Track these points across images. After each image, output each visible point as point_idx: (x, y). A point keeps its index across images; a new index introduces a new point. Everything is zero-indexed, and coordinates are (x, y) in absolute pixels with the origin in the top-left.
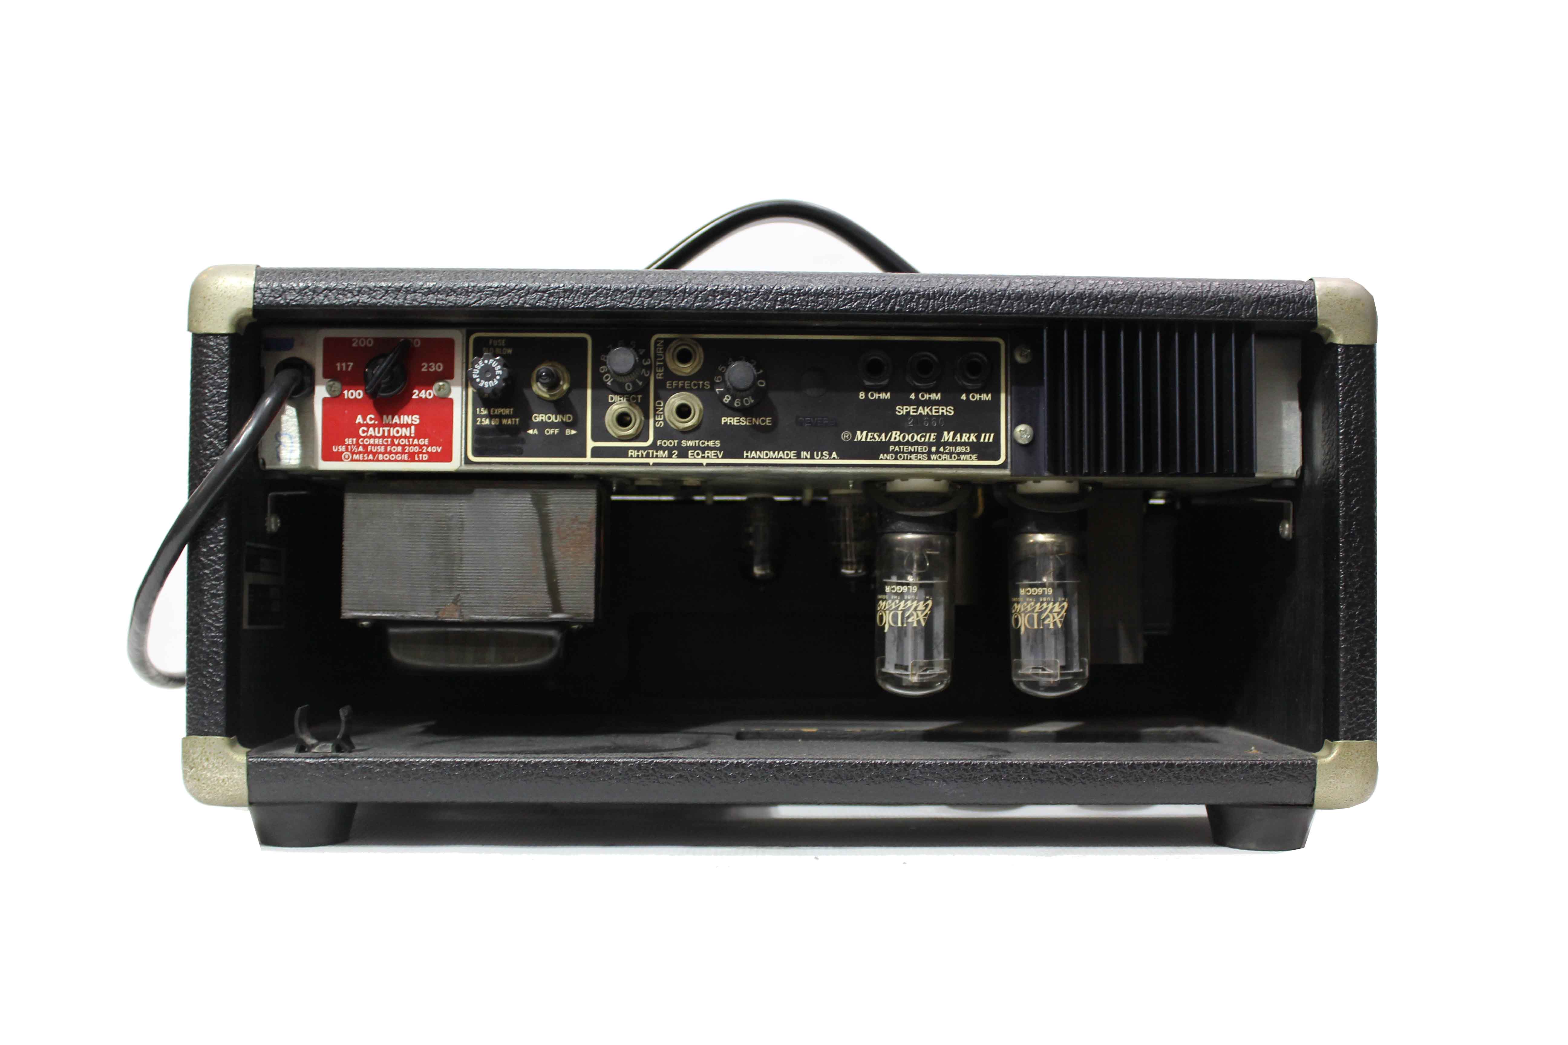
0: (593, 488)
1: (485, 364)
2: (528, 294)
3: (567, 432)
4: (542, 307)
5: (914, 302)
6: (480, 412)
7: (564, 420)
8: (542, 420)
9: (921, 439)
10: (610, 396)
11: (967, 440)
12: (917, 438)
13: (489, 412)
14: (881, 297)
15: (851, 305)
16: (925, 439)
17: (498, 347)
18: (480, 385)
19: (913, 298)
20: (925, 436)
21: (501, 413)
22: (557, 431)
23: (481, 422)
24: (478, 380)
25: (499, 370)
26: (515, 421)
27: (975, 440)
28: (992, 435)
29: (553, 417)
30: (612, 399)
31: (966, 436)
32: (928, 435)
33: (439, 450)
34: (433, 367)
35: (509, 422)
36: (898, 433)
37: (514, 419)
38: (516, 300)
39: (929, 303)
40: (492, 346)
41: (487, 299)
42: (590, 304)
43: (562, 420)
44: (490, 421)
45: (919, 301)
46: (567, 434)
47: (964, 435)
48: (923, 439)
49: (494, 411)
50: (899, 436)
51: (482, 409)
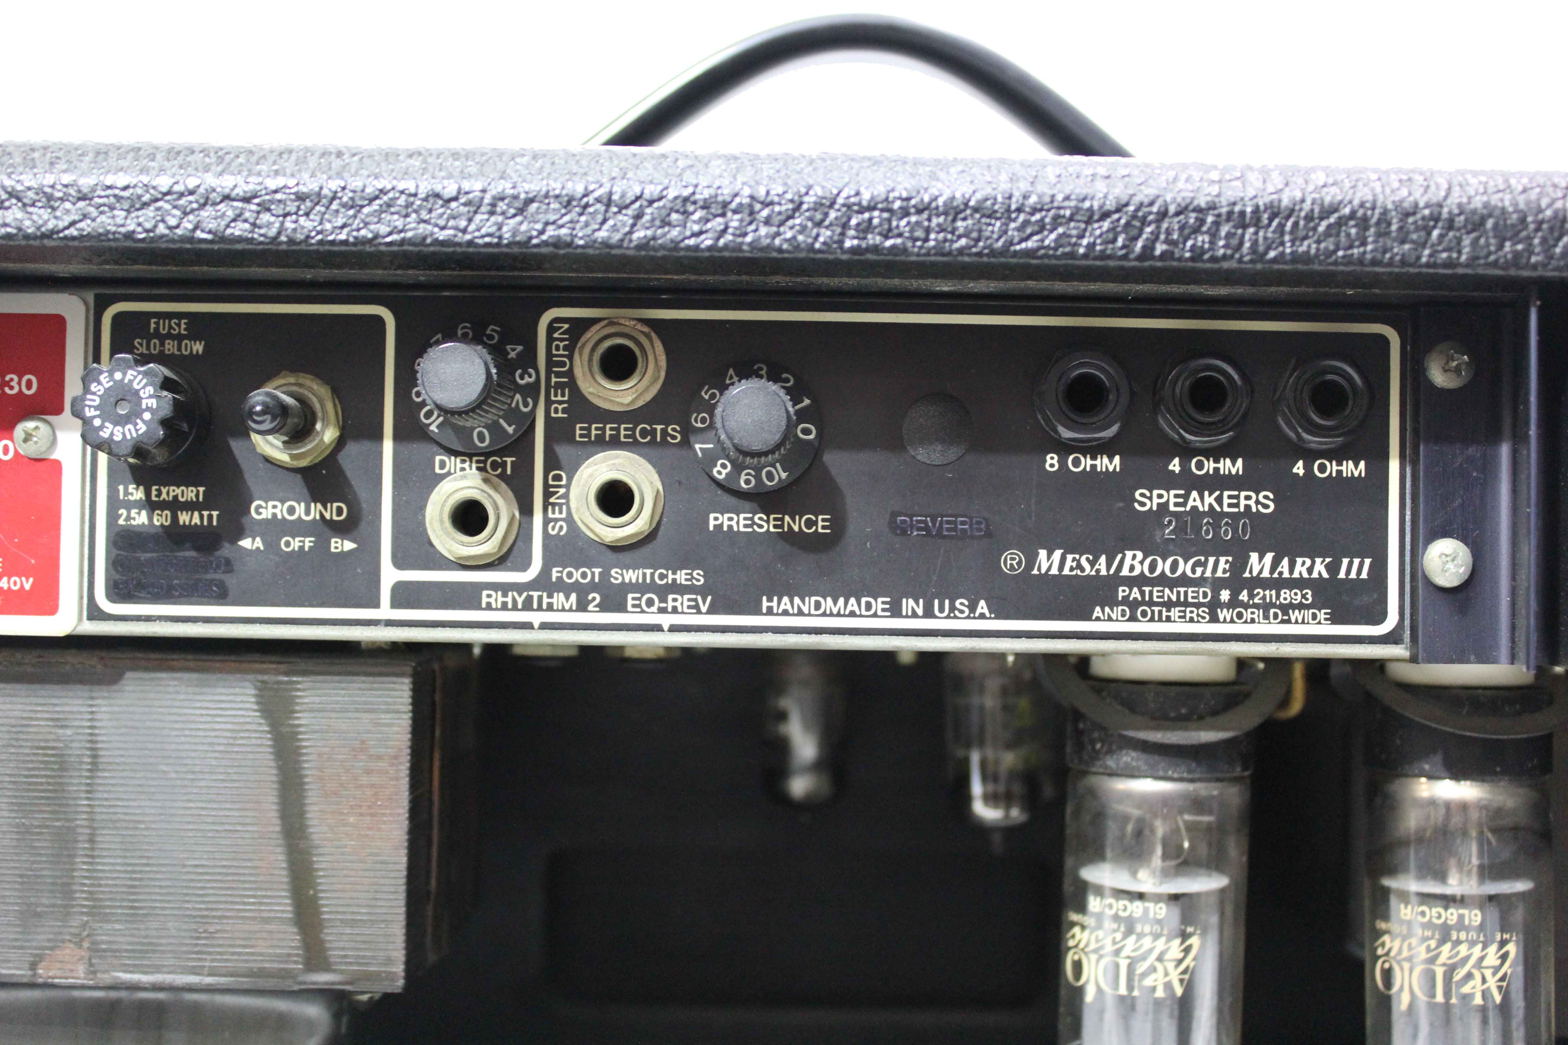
0: (402, 675)
1: (115, 382)
2: (205, 205)
3: (333, 545)
4: (240, 240)
5: (1206, 233)
6: (126, 493)
7: (327, 516)
8: (274, 515)
9: (1194, 572)
10: (438, 458)
11: (1305, 575)
12: (1185, 567)
13: (148, 493)
14: (1119, 220)
15: (1042, 241)
16: (1203, 572)
17: (169, 336)
18: (101, 433)
19: (1202, 222)
20: (1204, 565)
21: (176, 497)
22: (308, 543)
23: (128, 518)
24: (97, 422)
25: (150, 397)
26: (210, 517)
27: (1325, 575)
28: (1368, 561)
29: (300, 509)
30: (443, 465)
31: (1304, 563)
32: (1212, 560)
33: (27, 587)
34: (14, 384)
35: (196, 520)
36: (1140, 555)
37: (205, 513)
39: (1243, 235)
40: (157, 334)
42: (362, 233)
43: (322, 515)
44: (150, 518)
45: (1218, 230)
46: (333, 550)
47: (1299, 561)
48: (1199, 570)
49: (159, 493)
50: (1142, 563)
51: (132, 488)
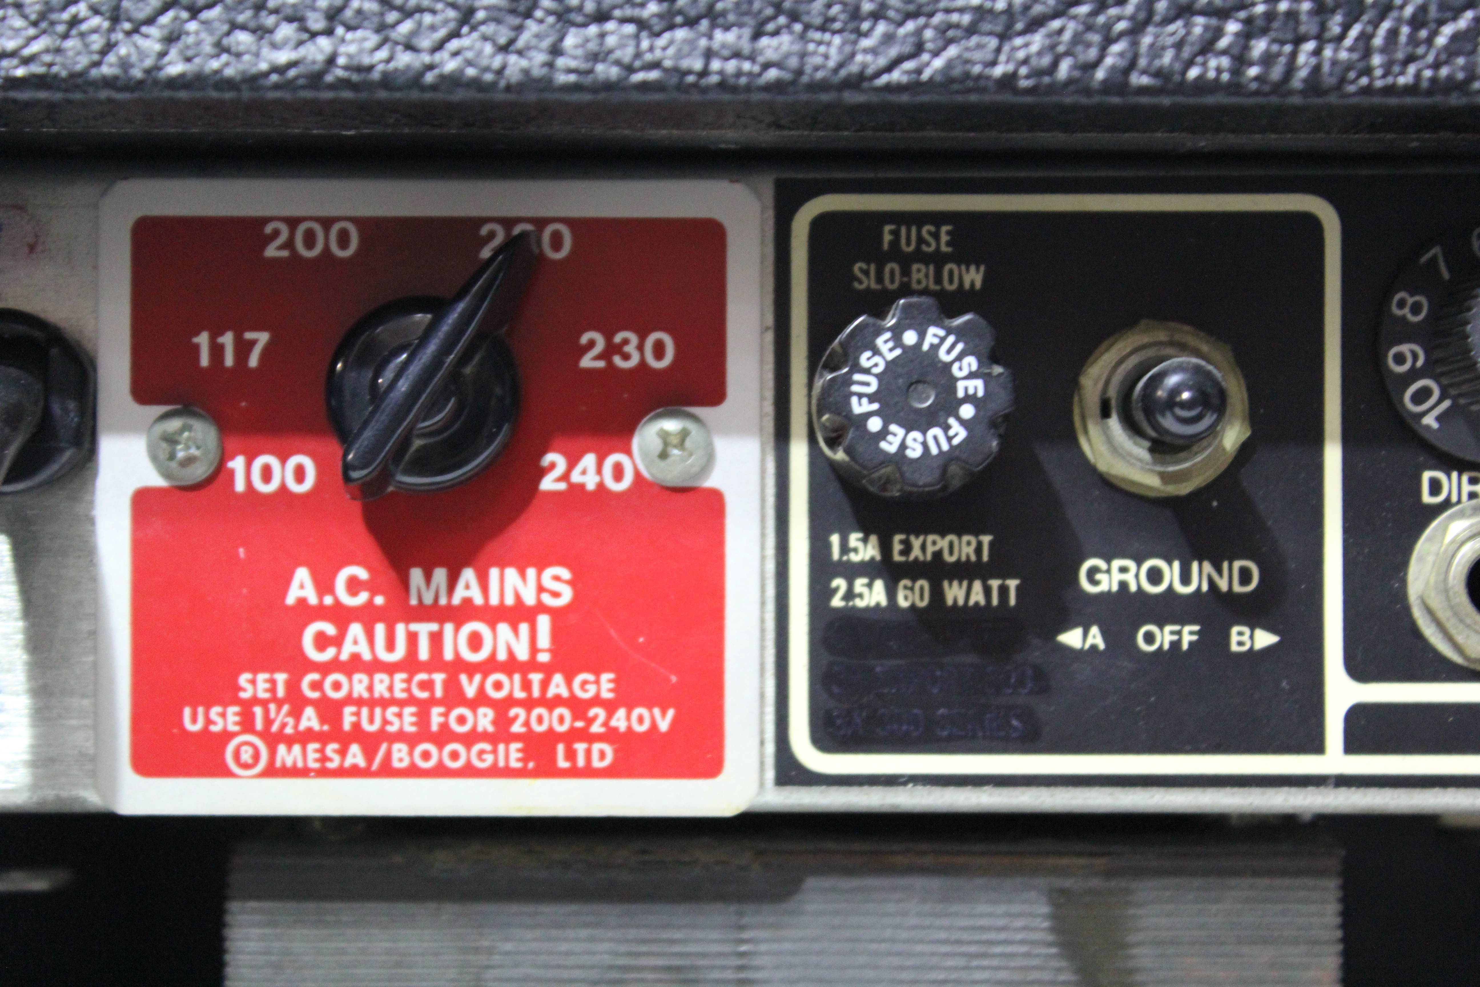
0: (1322, 873)
1: (906, 349)
3: (1234, 638)
6: (845, 549)
7: (1223, 585)
8: (1123, 585)
10: (1427, 476)
13: (885, 547)
17: (919, 256)
18: (883, 445)
21: (938, 555)
22: (1189, 634)
23: (850, 595)
24: (875, 424)
25: (971, 376)
26: (1004, 591)
29: (1171, 573)
30: (1435, 487)
33: (664, 725)
34: (631, 349)
35: (977, 596)
37: (995, 583)
38: (1092, 53)
40: (895, 253)
41: (952, 51)
42: (1444, 72)
43: (1211, 583)
44: (891, 593)
46: (1234, 648)
49: (907, 549)
51: (854, 539)
